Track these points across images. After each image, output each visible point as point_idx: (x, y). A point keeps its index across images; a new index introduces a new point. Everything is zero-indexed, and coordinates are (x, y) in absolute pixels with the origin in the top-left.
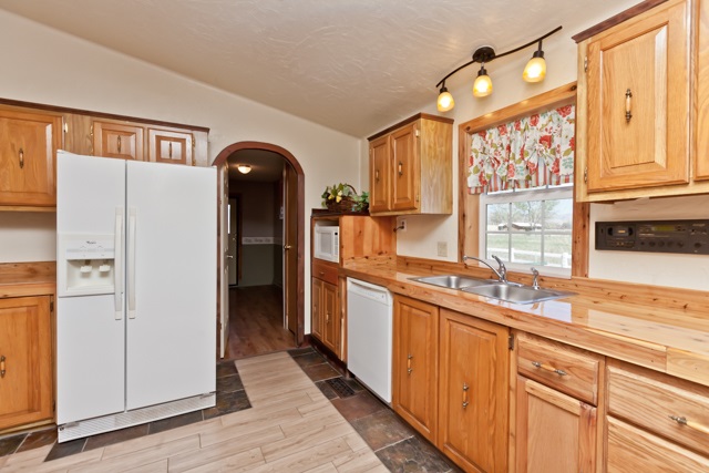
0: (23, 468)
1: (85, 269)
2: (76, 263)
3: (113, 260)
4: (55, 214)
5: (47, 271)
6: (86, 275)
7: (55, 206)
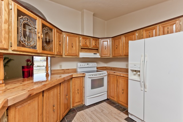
0: (121, 117)
1: (135, 73)
2: (133, 71)
3: (140, 71)
4: (128, 57)
5: (127, 71)
6: (135, 75)
7: (128, 56)
